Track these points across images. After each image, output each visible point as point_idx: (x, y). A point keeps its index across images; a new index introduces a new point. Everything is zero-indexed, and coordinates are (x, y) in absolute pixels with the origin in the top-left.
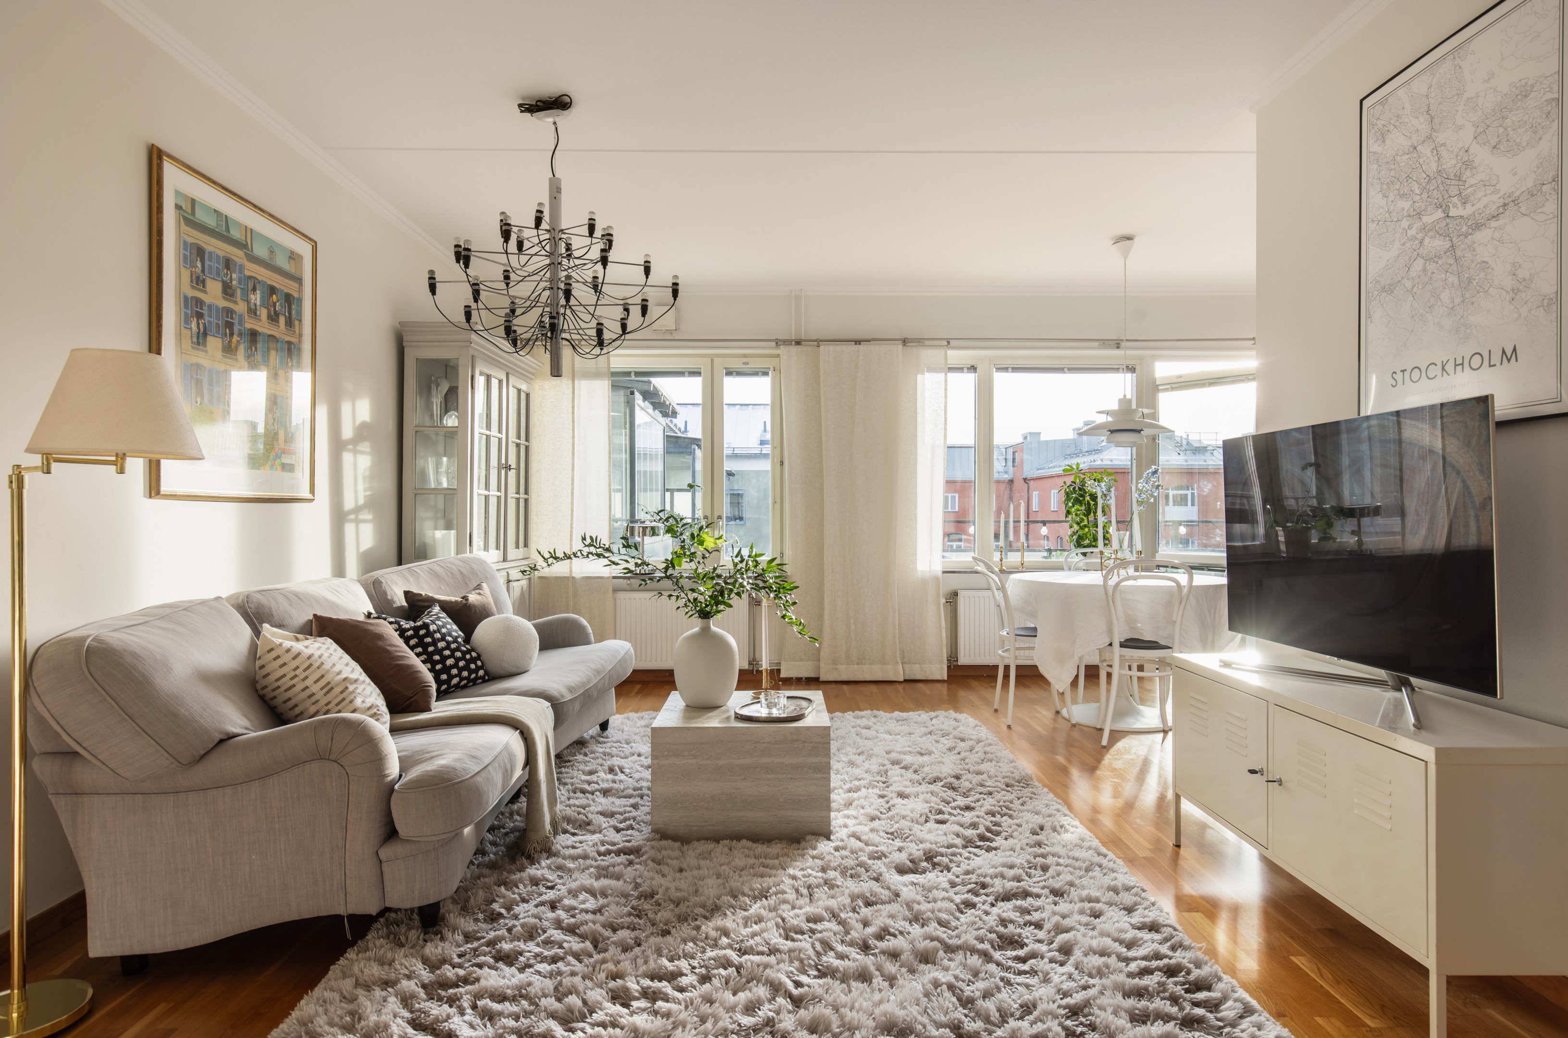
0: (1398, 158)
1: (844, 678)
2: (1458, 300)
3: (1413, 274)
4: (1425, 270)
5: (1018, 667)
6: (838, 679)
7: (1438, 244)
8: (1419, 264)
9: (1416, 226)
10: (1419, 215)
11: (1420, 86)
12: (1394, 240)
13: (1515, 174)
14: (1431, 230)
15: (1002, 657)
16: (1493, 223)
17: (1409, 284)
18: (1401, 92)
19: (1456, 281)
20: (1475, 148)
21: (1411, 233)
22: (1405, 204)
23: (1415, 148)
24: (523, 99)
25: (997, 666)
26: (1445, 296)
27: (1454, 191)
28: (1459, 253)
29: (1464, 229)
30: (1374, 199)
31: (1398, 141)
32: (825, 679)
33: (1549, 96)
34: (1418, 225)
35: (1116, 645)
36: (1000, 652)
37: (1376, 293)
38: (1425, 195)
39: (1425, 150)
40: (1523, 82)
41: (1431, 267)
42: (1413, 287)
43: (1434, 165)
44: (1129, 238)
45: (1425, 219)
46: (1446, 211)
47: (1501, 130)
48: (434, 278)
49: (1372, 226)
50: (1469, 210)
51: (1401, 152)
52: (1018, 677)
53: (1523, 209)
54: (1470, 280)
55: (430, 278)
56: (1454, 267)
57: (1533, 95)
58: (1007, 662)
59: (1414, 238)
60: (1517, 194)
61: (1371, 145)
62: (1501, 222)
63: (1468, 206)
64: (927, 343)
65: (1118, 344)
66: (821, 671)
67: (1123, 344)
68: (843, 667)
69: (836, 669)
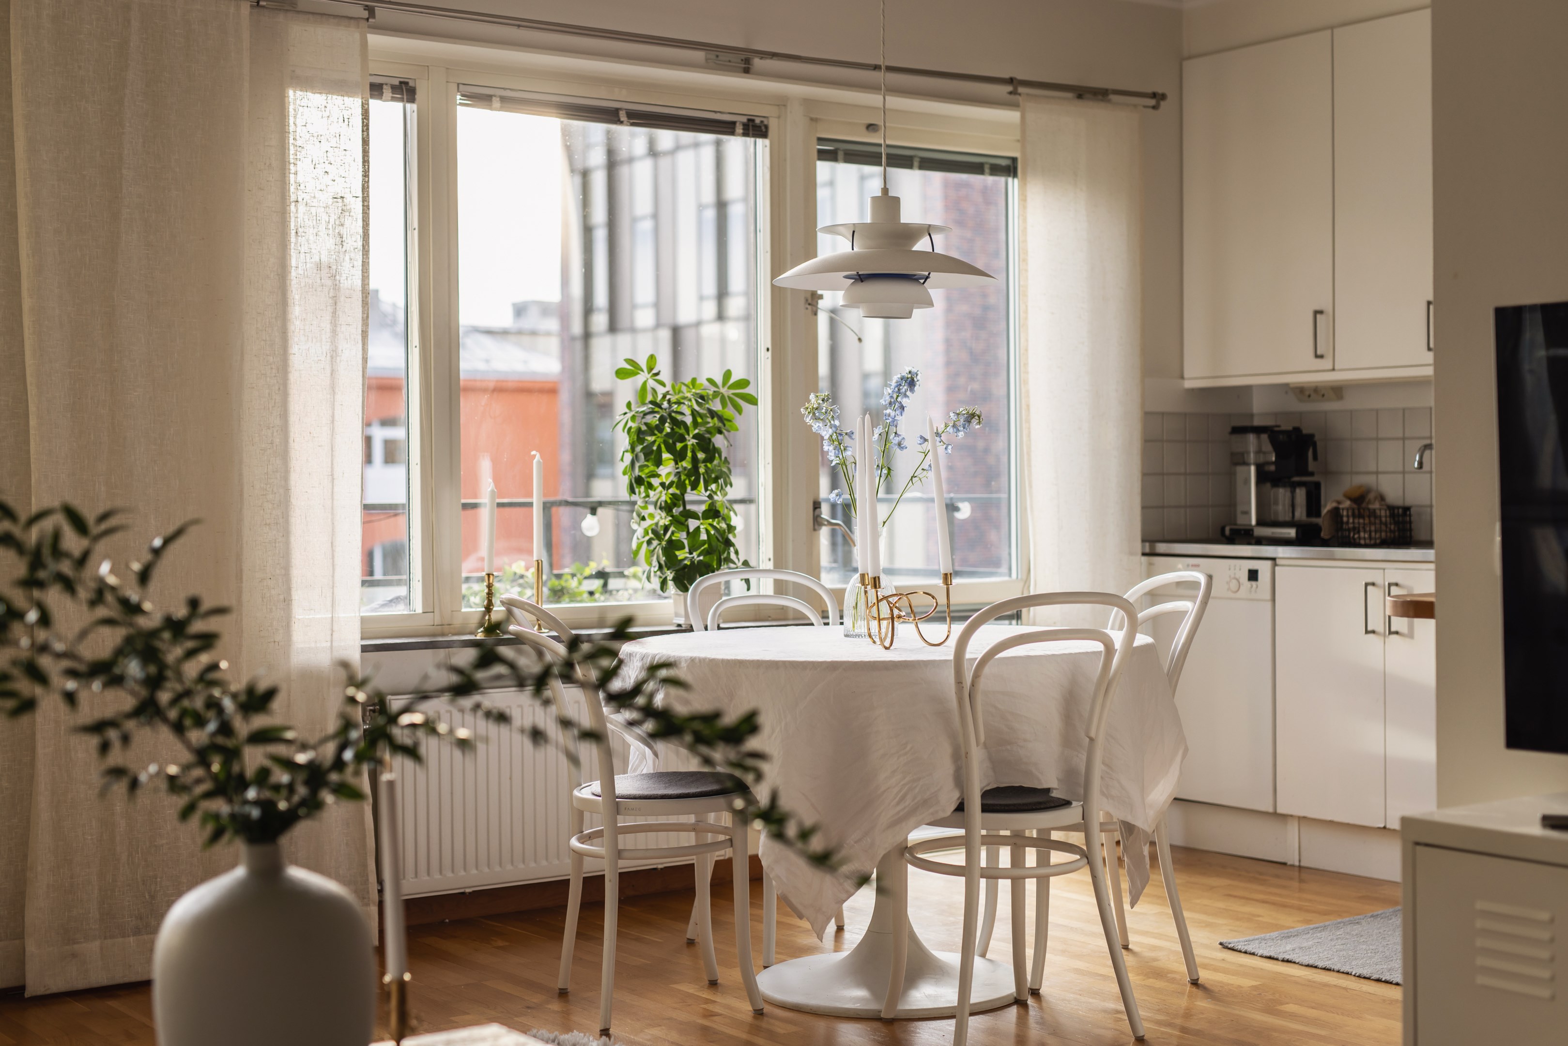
1: (99, 978)
5: (624, 877)
6: (80, 984)
15: (579, 855)
25: (566, 883)
32: (41, 991)
36: (574, 842)
52: (624, 901)
58: (591, 867)
65: (747, 61)
66: (28, 967)
67: (757, 62)
68: (95, 945)
69: (74, 955)
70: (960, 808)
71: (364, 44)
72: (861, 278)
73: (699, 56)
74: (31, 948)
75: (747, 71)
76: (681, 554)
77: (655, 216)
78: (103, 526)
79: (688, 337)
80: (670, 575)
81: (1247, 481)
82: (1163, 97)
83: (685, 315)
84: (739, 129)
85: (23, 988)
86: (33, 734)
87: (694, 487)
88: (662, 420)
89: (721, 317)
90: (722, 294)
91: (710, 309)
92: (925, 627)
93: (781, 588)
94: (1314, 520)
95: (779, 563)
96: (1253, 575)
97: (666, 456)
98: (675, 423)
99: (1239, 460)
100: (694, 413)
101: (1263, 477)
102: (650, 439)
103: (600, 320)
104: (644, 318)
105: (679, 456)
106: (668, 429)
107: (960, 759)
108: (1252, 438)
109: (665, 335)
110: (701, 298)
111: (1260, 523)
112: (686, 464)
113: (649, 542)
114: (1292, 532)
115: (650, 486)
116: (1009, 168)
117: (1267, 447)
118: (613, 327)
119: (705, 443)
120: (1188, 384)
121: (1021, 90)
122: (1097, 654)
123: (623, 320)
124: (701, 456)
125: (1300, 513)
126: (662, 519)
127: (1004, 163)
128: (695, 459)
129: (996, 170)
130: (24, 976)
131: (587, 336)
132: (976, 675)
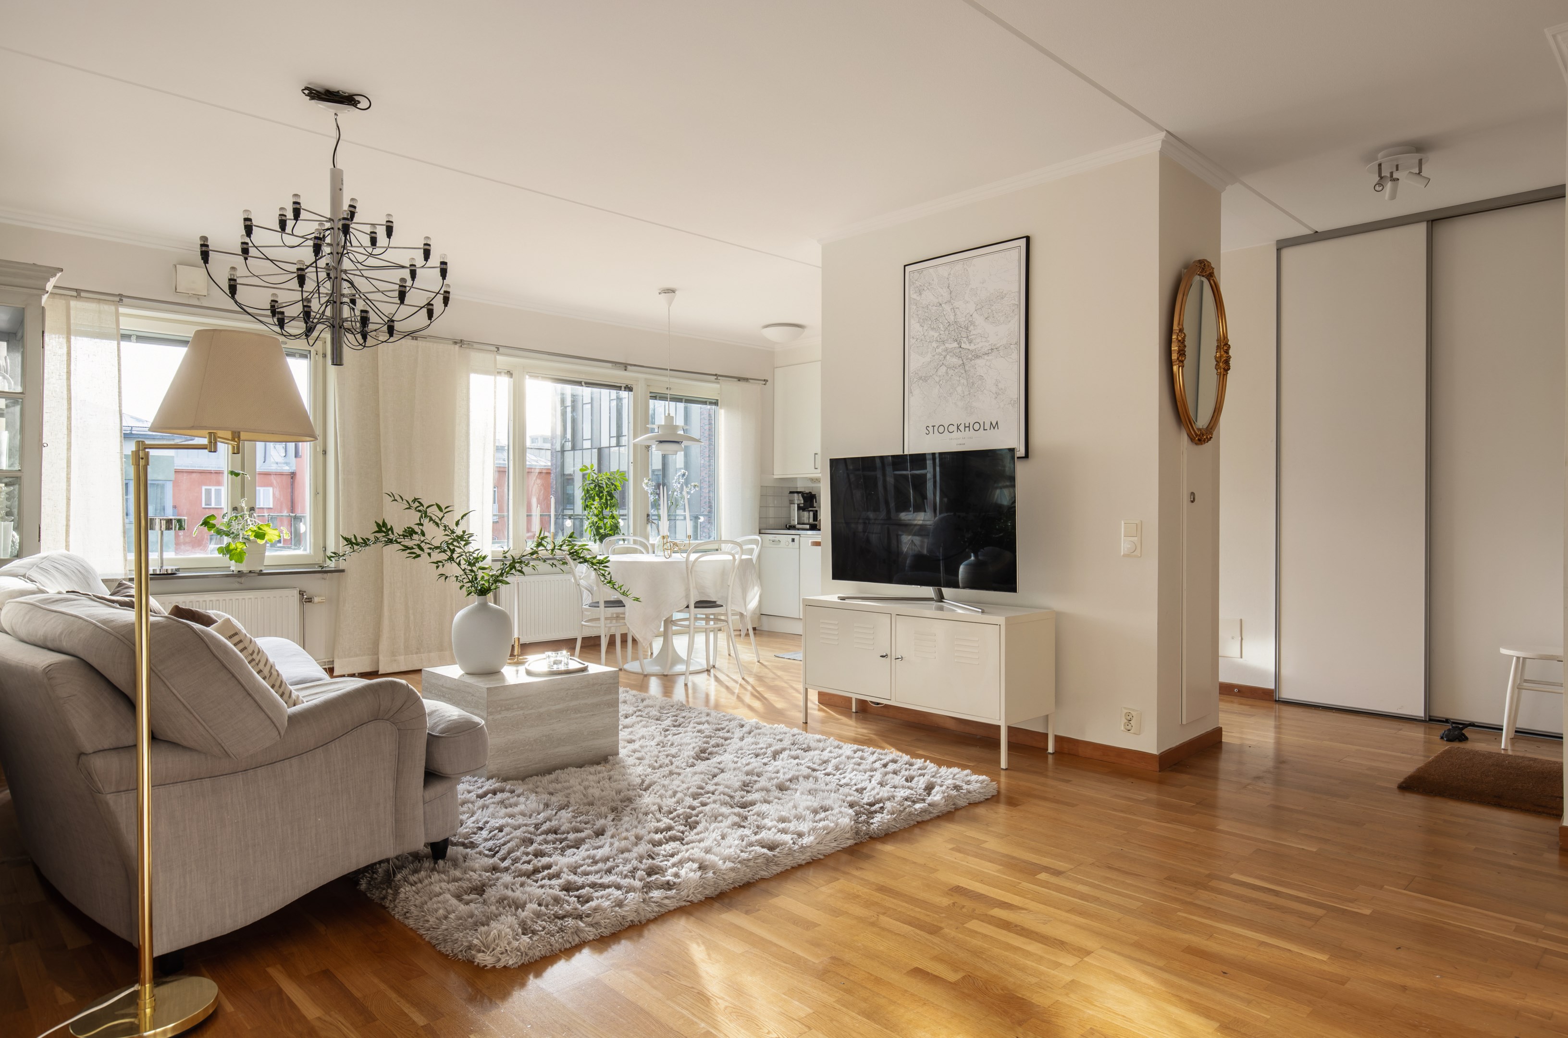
0: (930, 307)
2: (966, 393)
3: (939, 373)
4: (947, 373)
7: (955, 361)
8: (943, 370)
9: (941, 348)
10: (943, 342)
11: (944, 271)
12: (927, 352)
13: (997, 335)
14: (950, 352)
16: (986, 357)
17: (937, 379)
18: (931, 270)
19: (965, 383)
20: (975, 315)
21: (939, 350)
22: (936, 335)
23: (941, 305)
24: (309, 84)
26: (959, 389)
27: (964, 335)
28: (967, 368)
29: (970, 356)
30: (914, 327)
31: (929, 297)
33: (1013, 302)
34: (943, 347)
35: (692, 606)
37: (915, 380)
38: (947, 332)
39: (947, 307)
40: (1001, 291)
41: (951, 372)
42: (940, 381)
43: (952, 318)
44: (673, 291)
45: (947, 345)
46: (959, 343)
47: (990, 311)
48: (207, 246)
49: (913, 341)
50: (972, 347)
51: (932, 304)
53: (1001, 354)
54: (973, 383)
55: (202, 245)
56: (964, 375)
57: (1005, 299)
59: (940, 354)
60: (998, 345)
61: (911, 294)
62: (990, 357)
63: (972, 345)
64: (475, 346)
65: (626, 367)
66: (380, 664)
67: (629, 367)
68: (402, 657)
69: (395, 660)
70: (688, 607)
71: (495, 358)
72: (661, 442)
73: (610, 365)
74: (381, 658)
75: (626, 370)
76: (602, 531)
77: (592, 403)
78: (447, 510)
79: (606, 451)
80: (597, 538)
81: (794, 510)
82: (767, 381)
83: (605, 443)
84: (623, 389)
85: (378, 671)
86: (383, 587)
87: (606, 508)
88: (595, 486)
89: (618, 445)
90: (619, 436)
91: (614, 442)
92: (682, 554)
93: (635, 542)
94: (816, 523)
95: (635, 534)
96: (793, 540)
97: (597, 498)
98: (600, 487)
99: (792, 502)
100: (607, 484)
101: (799, 508)
102: (591, 492)
103: (568, 445)
104: (587, 444)
105: (601, 498)
106: (597, 489)
107: (688, 590)
108: (796, 495)
109: (596, 451)
110: (610, 437)
111: (798, 524)
112: (604, 501)
113: (591, 527)
114: (808, 527)
115: (591, 508)
116: (716, 403)
117: (801, 498)
118: (574, 448)
119: (610, 494)
120: (775, 477)
121: (719, 378)
122: (729, 560)
123: (579, 446)
124: (608, 498)
125: (811, 521)
126: (595, 519)
127: (714, 401)
128: (606, 499)
129: (711, 403)
130: (378, 667)
131: (563, 451)
132: (692, 566)
